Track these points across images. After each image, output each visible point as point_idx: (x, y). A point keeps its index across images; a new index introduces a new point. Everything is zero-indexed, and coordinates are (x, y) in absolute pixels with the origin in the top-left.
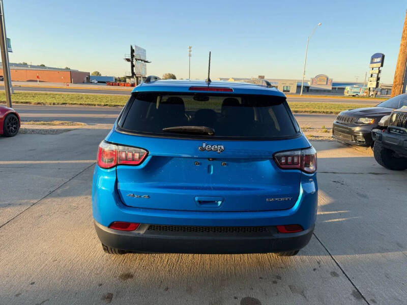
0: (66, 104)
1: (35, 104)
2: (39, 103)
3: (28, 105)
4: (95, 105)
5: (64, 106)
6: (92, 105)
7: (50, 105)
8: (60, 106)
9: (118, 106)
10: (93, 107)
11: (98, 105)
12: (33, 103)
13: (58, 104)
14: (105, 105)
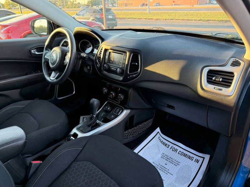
0: (173, 19)
1: (155, 20)
2: (157, 19)
3: (151, 20)
4: (192, 20)
5: (171, 21)
6: (190, 20)
7: (163, 21)
8: (169, 21)
9: (210, 20)
10: (191, 21)
11: (195, 20)
12: (154, 19)
13: (168, 19)
14: (199, 20)
